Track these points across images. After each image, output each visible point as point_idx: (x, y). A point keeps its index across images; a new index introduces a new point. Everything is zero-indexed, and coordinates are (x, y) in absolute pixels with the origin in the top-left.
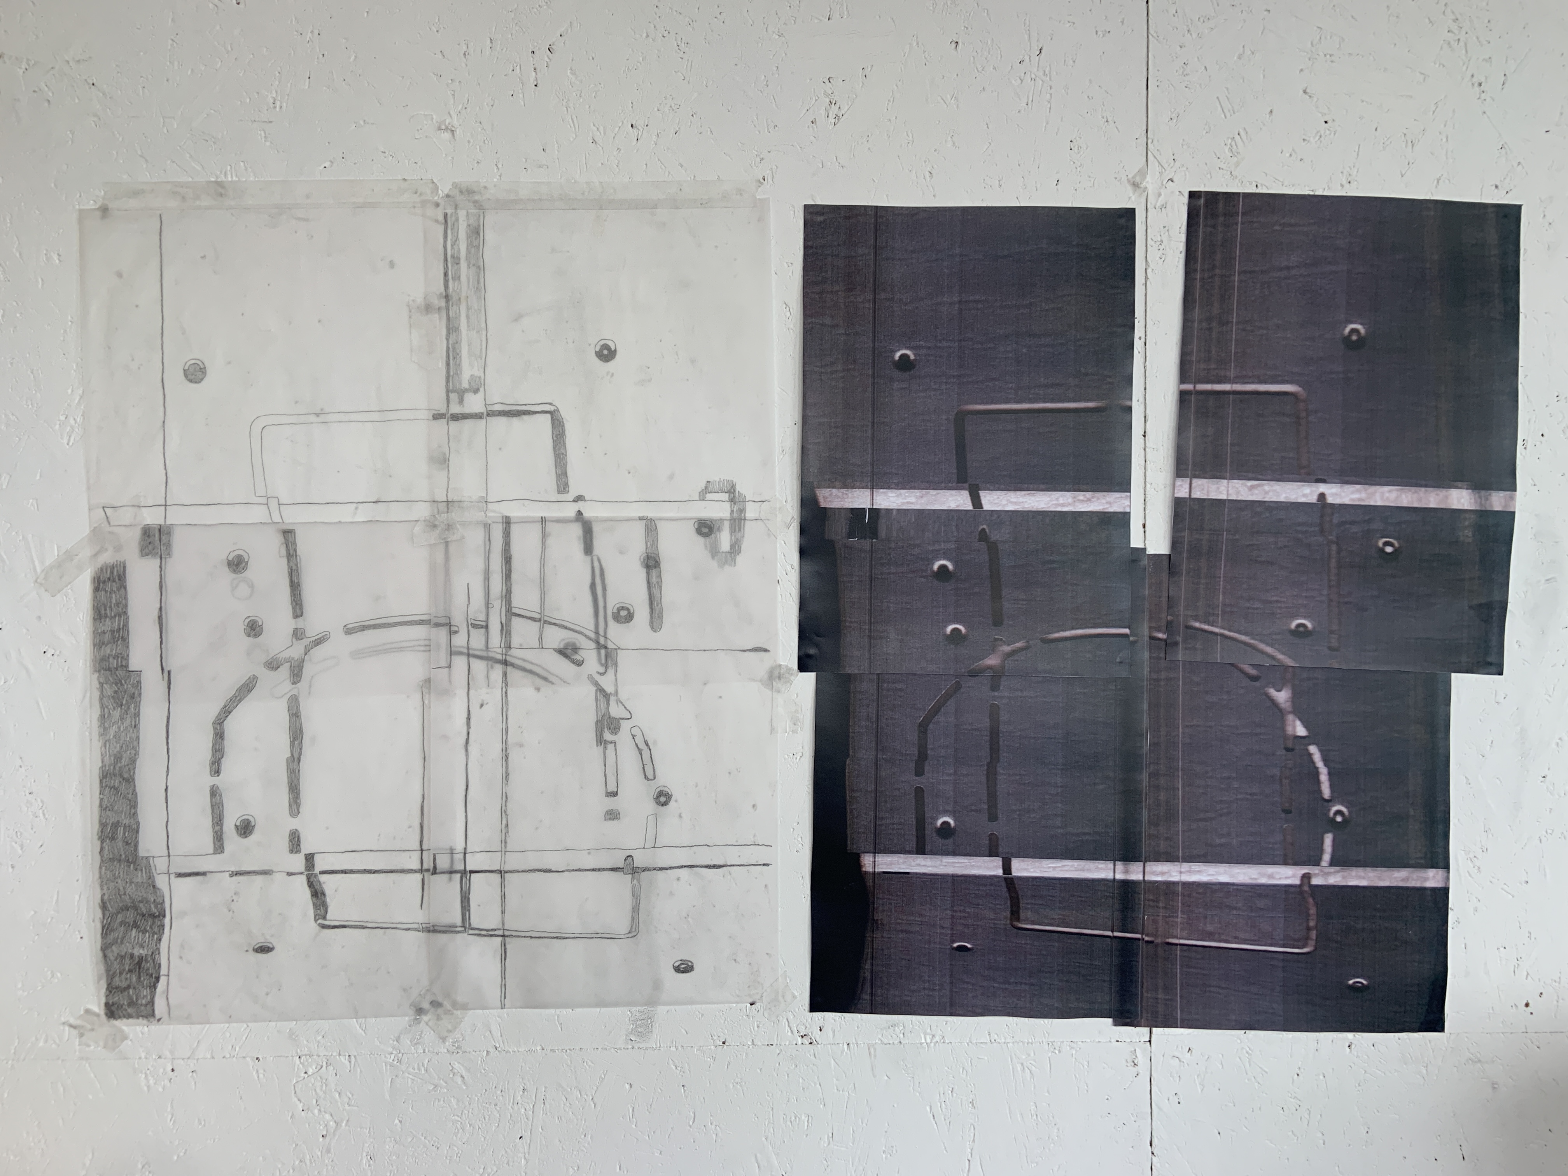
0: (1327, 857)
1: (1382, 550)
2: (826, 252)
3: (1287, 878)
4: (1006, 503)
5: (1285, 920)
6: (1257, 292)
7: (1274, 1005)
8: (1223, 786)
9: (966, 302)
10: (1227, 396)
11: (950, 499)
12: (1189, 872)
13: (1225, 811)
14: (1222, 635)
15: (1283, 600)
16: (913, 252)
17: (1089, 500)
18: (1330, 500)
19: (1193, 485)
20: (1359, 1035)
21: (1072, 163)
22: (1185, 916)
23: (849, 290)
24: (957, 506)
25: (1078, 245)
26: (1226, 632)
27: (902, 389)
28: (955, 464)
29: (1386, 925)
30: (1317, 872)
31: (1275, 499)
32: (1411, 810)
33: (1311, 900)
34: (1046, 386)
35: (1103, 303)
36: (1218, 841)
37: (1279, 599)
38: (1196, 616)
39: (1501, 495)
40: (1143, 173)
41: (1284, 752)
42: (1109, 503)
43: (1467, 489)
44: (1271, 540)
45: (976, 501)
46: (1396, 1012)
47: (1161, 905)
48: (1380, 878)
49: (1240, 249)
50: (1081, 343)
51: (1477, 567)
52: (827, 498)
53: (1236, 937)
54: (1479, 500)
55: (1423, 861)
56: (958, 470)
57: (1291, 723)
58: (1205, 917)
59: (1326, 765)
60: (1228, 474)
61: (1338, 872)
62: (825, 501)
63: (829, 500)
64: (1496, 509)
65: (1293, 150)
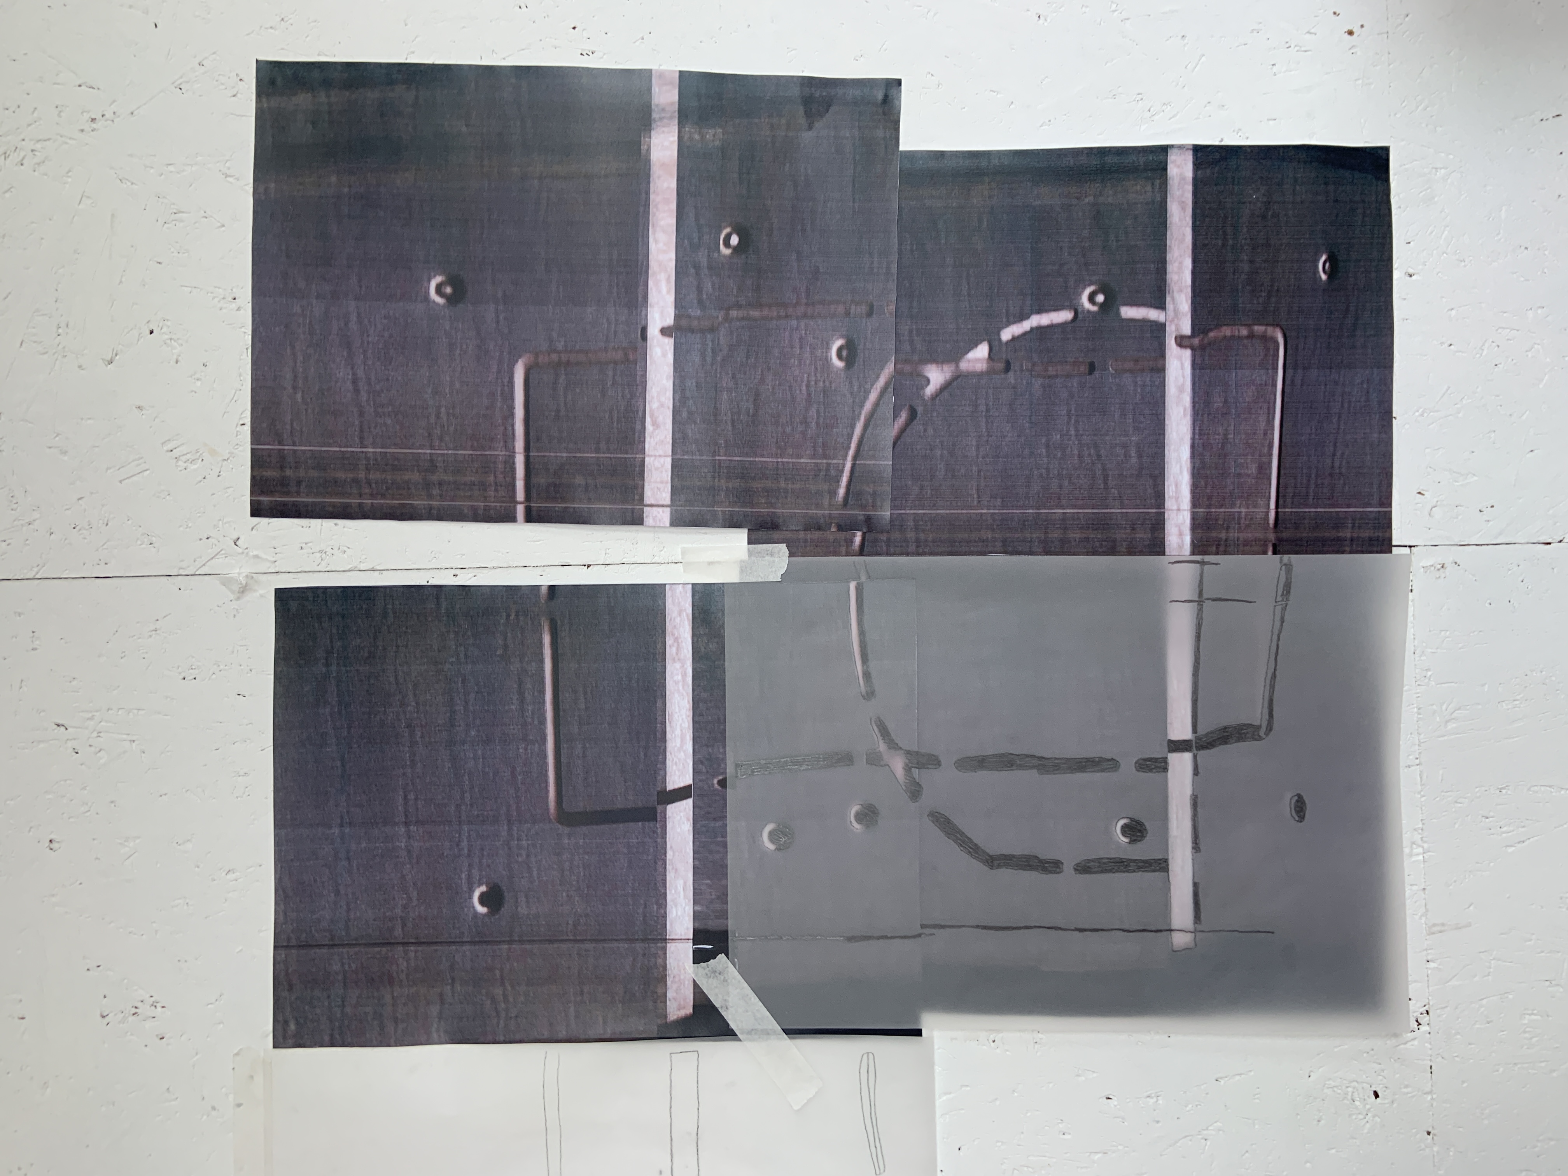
0: (1153, 314)
1: (736, 250)
2: (339, 1016)
3: (1182, 368)
4: (682, 754)
5: (1240, 369)
6: (389, 421)
7: (1358, 380)
8: (1059, 454)
9: (406, 816)
10: (532, 460)
11: (679, 830)
12: (1177, 499)
13: (1092, 451)
14: (855, 458)
15: (805, 379)
16: (337, 893)
17: (676, 640)
18: (670, 321)
19: (653, 502)
20: (1396, 264)
21: (214, 676)
22: (1238, 502)
23: (391, 981)
24: (688, 820)
25: (327, 665)
26: (851, 453)
27: (527, 902)
28: (631, 824)
29: (1245, 230)
30: (1173, 328)
31: (670, 394)
32: (1087, 200)
33: (1212, 334)
34: (522, 701)
35: (407, 628)
36: (1134, 460)
37: (804, 384)
38: (829, 492)
39: (657, 90)
40: (227, 582)
41: (1011, 374)
42: (680, 613)
43: (650, 137)
44: (725, 396)
45: (682, 794)
46: (1364, 215)
47: (1223, 535)
48: (1182, 241)
49: (330, 445)
50: (462, 656)
51: (757, 120)
52: (679, 1005)
53: (1265, 434)
54: (665, 121)
55: (1157, 182)
56: (638, 821)
57: (971, 364)
58: (1239, 475)
59: (1027, 317)
60: (637, 456)
61: (1173, 298)
62: (684, 1008)
63: (682, 1003)
64: (676, 98)
65: (191, 377)
